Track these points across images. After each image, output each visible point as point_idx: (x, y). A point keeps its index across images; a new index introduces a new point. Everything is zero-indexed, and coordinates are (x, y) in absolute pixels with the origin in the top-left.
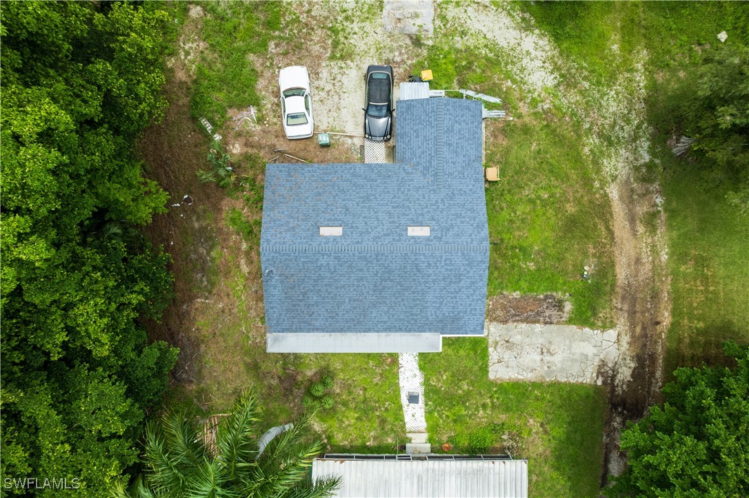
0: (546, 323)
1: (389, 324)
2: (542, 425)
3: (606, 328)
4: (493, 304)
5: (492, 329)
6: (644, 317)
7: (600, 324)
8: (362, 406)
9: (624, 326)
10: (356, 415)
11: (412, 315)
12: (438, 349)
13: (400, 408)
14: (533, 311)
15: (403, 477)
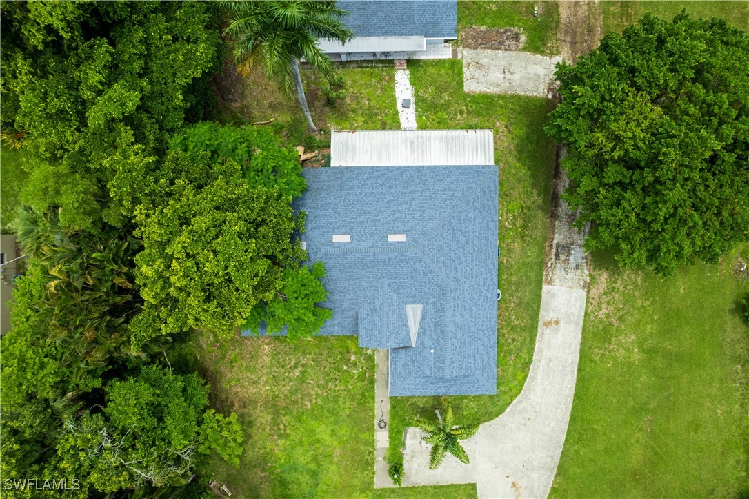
0: (506, 50)
1: (386, 29)
2: (506, 127)
3: (553, 54)
4: (465, 35)
5: (465, 53)
6: (583, 46)
7: (548, 51)
8: (368, 113)
9: (567, 53)
10: (363, 119)
11: (403, 21)
12: (423, 48)
13: (397, 113)
14: (496, 41)
15: (400, 142)
